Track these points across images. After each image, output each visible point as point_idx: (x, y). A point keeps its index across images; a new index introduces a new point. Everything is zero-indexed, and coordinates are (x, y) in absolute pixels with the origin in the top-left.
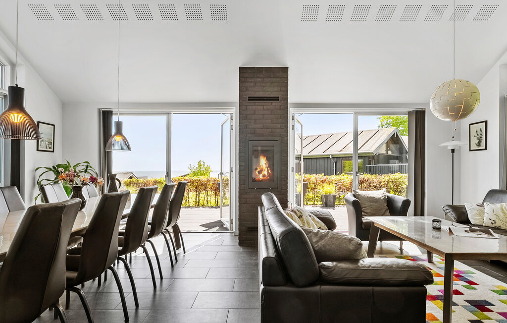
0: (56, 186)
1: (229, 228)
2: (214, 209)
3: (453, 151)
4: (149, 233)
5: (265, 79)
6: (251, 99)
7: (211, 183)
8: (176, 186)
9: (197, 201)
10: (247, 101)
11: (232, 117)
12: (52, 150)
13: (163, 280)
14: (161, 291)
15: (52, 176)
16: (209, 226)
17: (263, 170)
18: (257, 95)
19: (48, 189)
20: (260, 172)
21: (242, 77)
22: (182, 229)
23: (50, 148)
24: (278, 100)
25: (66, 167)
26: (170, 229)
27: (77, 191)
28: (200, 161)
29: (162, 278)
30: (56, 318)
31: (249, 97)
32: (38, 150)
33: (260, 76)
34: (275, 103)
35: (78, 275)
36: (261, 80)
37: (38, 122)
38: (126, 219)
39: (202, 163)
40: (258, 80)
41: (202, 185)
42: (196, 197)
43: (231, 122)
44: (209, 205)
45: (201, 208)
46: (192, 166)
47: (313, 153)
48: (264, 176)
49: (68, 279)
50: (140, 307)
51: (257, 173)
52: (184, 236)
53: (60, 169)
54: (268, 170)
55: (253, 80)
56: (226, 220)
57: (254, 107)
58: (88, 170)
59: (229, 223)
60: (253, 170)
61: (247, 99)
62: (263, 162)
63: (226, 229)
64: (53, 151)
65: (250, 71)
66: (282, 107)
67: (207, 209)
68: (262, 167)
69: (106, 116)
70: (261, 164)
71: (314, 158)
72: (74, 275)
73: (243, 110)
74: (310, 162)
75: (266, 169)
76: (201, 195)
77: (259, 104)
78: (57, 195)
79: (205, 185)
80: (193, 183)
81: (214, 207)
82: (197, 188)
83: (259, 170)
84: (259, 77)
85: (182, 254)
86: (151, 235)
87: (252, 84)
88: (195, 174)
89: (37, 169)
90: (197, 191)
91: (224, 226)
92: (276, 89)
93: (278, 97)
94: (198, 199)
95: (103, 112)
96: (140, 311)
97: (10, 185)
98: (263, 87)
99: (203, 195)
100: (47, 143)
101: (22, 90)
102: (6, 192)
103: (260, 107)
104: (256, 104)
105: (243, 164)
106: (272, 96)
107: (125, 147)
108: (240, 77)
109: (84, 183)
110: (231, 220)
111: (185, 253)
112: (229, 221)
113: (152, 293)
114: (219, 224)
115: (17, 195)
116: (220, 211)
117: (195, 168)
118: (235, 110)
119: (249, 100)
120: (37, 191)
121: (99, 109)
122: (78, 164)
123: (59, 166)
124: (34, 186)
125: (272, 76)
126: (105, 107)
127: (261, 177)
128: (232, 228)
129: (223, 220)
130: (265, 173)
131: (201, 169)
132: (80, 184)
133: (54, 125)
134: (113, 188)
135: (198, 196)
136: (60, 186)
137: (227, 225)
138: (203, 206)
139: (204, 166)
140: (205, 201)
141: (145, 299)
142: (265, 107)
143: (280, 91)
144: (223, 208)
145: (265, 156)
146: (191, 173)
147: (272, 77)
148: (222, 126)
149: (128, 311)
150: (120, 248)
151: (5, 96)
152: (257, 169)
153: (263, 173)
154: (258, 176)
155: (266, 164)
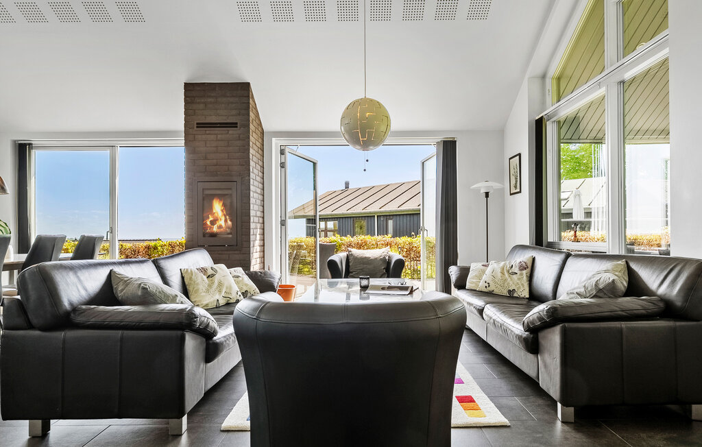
3: (487, 195)
5: (219, 99)
6: (200, 125)
10: (195, 128)
17: (218, 220)
18: (209, 120)
20: (213, 223)
21: (189, 97)
24: (237, 127)
31: (197, 124)
33: (212, 95)
34: (232, 131)
36: (213, 100)
40: (209, 100)
47: (403, 208)
48: (220, 227)
51: (208, 223)
54: (226, 221)
55: (203, 100)
57: (204, 136)
60: (203, 219)
62: (217, 207)
65: (198, 88)
66: (241, 136)
68: (216, 214)
70: (214, 211)
71: (400, 215)
73: (190, 142)
74: (401, 220)
75: (223, 218)
77: (212, 132)
83: (211, 219)
84: (210, 97)
87: (202, 106)
92: (234, 112)
93: (236, 123)
95: (21, 144)
98: (217, 109)
103: (212, 137)
104: (207, 132)
105: (191, 213)
106: (228, 121)
108: (186, 96)
119: (197, 127)
121: (15, 141)
125: (228, 95)
127: (215, 229)
130: (222, 223)
142: (219, 136)
143: (239, 115)
145: (220, 201)
147: (228, 97)
152: (209, 218)
153: (219, 223)
154: (211, 228)
155: (222, 211)
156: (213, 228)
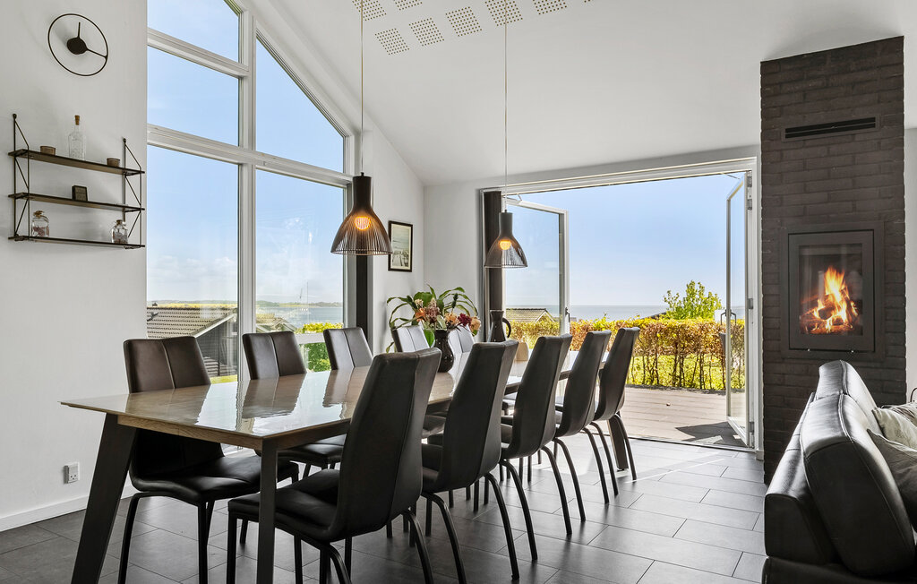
0: (413, 330)
1: (745, 441)
2: (716, 396)
4: (558, 426)
5: (834, 80)
6: (791, 133)
7: (710, 336)
8: (613, 337)
9: (678, 374)
10: (783, 138)
11: (749, 179)
12: (409, 268)
13: (586, 523)
14: (580, 542)
15: (409, 313)
16: (697, 432)
17: (834, 309)
18: (810, 120)
19: (402, 332)
20: (825, 314)
21: (769, 85)
22: (630, 431)
23: (406, 264)
24: (874, 126)
25: (427, 298)
26: (604, 425)
27: (441, 337)
28: (692, 283)
29: (583, 519)
30: (412, 545)
31: (787, 130)
32: (390, 269)
33: (820, 73)
34: (862, 135)
35: (439, 477)
36: (820, 83)
37: (390, 223)
38: (514, 395)
39: (697, 287)
40: (811, 84)
41: (688, 339)
42: (676, 365)
43: (747, 191)
44: (708, 386)
45: (685, 393)
46: (673, 294)
48: (838, 322)
49: (426, 480)
50: (539, 560)
51: (816, 314)
52: (634, 446)
53: (418, 301)
54: (849, 308)
55: (798, 87)
56: (739, 423)
57: (800, 152)
58: (457, 303)
59: (745, 429)
60: (805, 307)
61: (784, 134)
62: (833, 286)
63: (740, 443)
64: (410, 271)
65: (789, 67)
66: (884, 142)
67: (699, 394)
68: (831, 299)
69: (491, 201)
70: (826, 292)
72: (434, 474)
73: (772, 163)
75: (844, 306)
76: (686, 362)
77: (816, 142)
78: (414, 342)
79: (697, 338)
80: (666, 333)
81: (717, 392)
82: (676, 344)
83: (821, 306)
84: (813, 78)
85: (630, 480)
86: (562, 431)
87: (796, 97)
88: (679, 313)
89: (390, 300)
90: (677, 352)
91: (736, 437)
92: (866, 99)
93: (873, 119)
94: (678, 369)
95: (486, 194)
96: (539, 567)
97: (355, 326)
98: (828, 99)
99: (690, 362)
100: (402, 257)
101: (368, 179)
102: (350, 335)
103: (819, 150)
104: (808, 143)
105: (773, 290)
106: (854, 117)
107: (518, 260)
108: (763, 85)
109: (451, 326)
110: (751, 424)
111: (634, 477)
112: (745, 425)
113: (563, 542)
114: (723, 430)
115: (363, 341)
116: (725, 402)
117: (681, 299)
118: (754, 163)
119: (787, 137)
120: (389, 339)
121: (480, 190)
122: (446, 293)
123: (418, 296)
124: (384, 329)
125: (853, 68)
126: (489, 186)
127: (829, 325)
128: (753, 444)
129: (733, 421)
130: (842, 314)
131: (694, 302)
132: (443, 326)
133: (411, 226)
134: (498, 335)
135: (679, 363)
136: (419, 330)
137: (742, 434)
138: (692, 386)
139: (701, 294)
140: (697, 376)
141: (550, 548)
142: (833, 148)
143: (879, 102)
144: (732, 395)
145: (839, 272)
146: (671, 310)
147: (852, 72)
148: (729, 201)
149: (519, 562)
150: (505, 446)
151: (348, 185)
152: (816, 305)
153: (835, 315)
154: (820, 323)
155: (842, 292)
156: (824, 324)
